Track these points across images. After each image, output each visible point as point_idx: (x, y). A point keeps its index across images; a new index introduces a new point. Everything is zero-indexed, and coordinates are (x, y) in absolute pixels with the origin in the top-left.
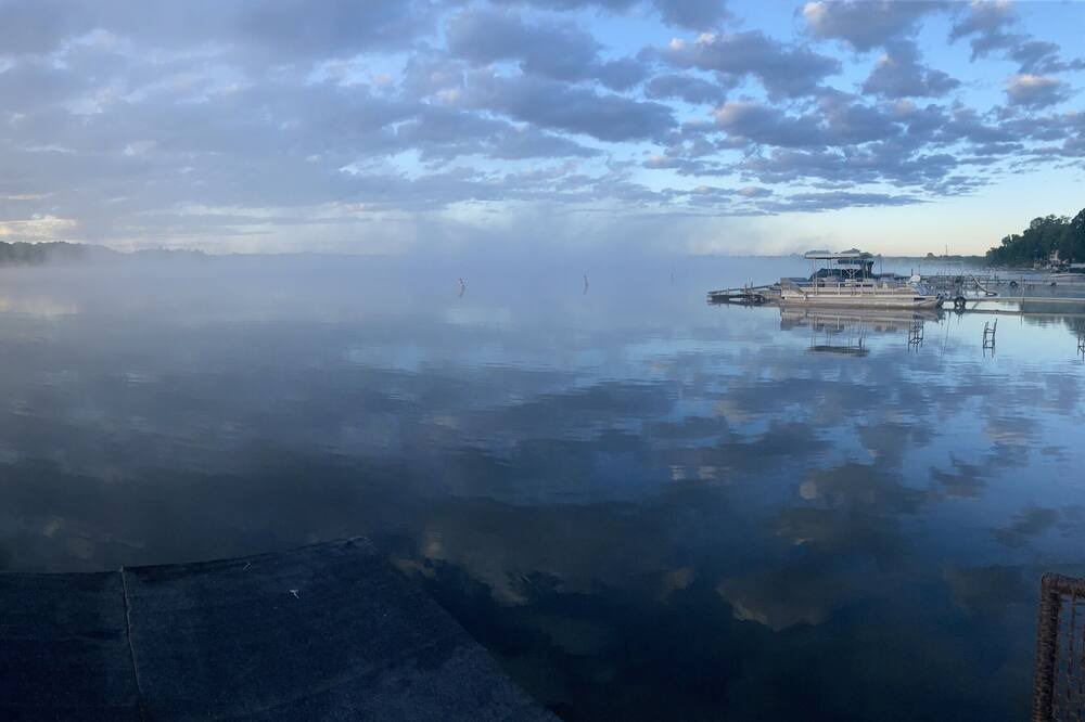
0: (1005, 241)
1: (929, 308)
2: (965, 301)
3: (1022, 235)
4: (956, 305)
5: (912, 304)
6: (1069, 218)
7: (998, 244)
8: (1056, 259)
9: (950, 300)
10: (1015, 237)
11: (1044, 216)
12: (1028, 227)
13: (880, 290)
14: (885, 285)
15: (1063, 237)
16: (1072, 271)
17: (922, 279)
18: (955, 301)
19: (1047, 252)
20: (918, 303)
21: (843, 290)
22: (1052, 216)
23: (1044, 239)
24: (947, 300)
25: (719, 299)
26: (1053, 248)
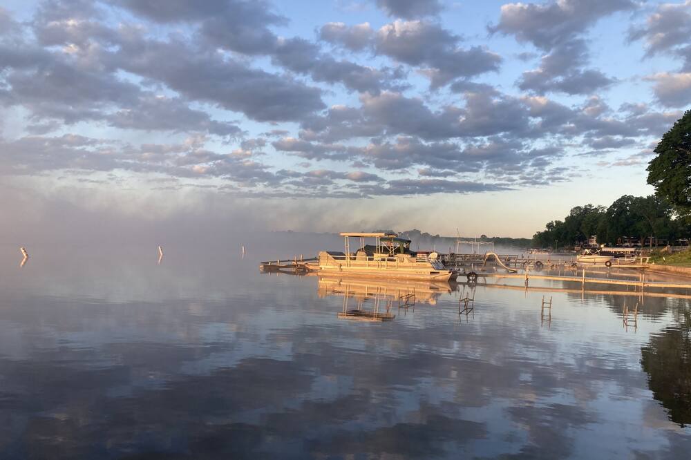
0: (549, 226)
1: (442, 281)
2: (477, 276)
3: (563, 221)
4: (469, 280)
5: (429, 277)
6: (604, 208)
7: (543, 229)
8: (595, 243)
9: (464, 274)
10: (558, 223)
11: (583, 206)
12: (568, 214)
13: (401, 264)
14: (406, 260)
15: (600, 224)
16: (603, 254)
17: (438, 256)
18: (468, 276)
19: (587, 236)
20: (433, 276)
21: (371, 262)
22: (590, 205)
23: (583, 225)
24: (460, 275)
25: (270, 268)
26: (591, 234)
